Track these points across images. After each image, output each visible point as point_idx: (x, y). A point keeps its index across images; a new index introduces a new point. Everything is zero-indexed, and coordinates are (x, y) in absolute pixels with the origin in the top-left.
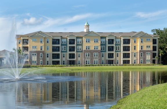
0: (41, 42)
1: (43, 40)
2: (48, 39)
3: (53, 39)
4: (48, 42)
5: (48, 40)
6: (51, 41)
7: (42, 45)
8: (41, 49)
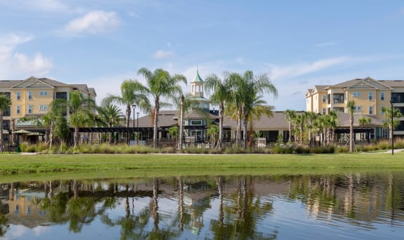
0: (371, 98)
1: (374, 95)
2: (384, 93)
3: (392, 93)
4: (382, 98)
5: (383, 95)
6: (388, 97)
7: (373, 103)
8: (371, 112)
